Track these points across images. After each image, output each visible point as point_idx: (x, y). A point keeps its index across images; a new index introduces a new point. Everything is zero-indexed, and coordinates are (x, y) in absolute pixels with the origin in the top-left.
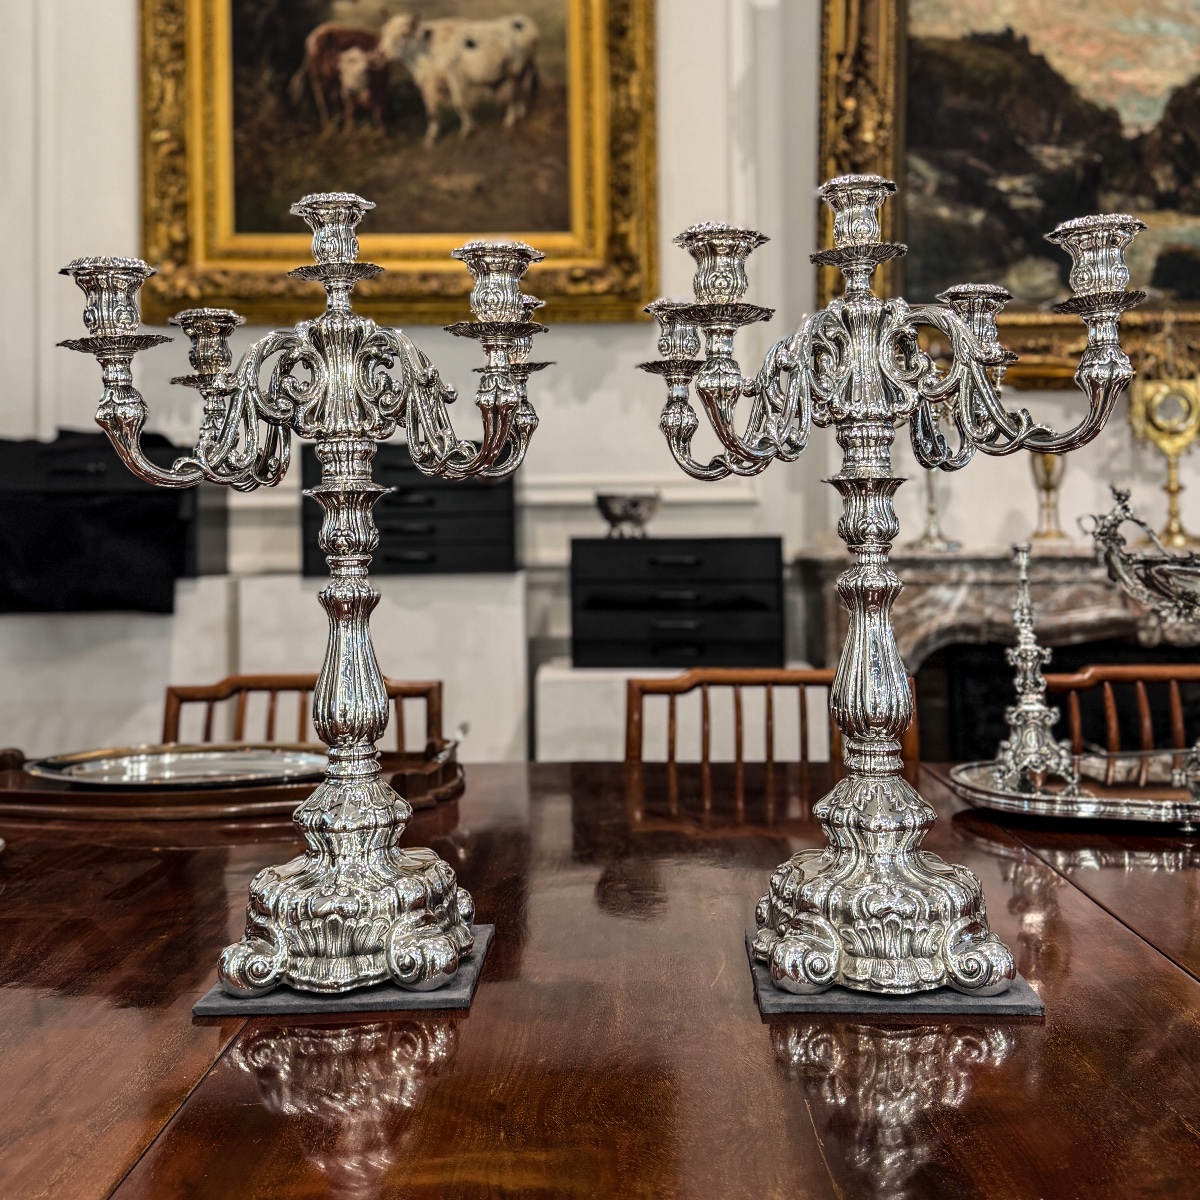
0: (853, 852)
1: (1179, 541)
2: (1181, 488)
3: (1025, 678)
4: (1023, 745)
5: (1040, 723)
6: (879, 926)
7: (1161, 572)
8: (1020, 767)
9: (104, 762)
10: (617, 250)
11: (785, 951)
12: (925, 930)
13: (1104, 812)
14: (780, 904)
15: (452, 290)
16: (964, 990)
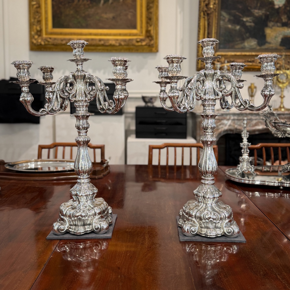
0: (202, 203)
1: (283, 110)
2: (284, 97)
3: (244, 150)
4: (243, 166)
5: (247, 161)
6: (208, 221)
7: (278, 125)
8: (242, 171)
9: (24, 164)
10: (148, 34)
11: (186, 226)
12: (219, 222)
13: (262, 183)
14: (185, 214)
15: (107, 44)
16: (227, 236)
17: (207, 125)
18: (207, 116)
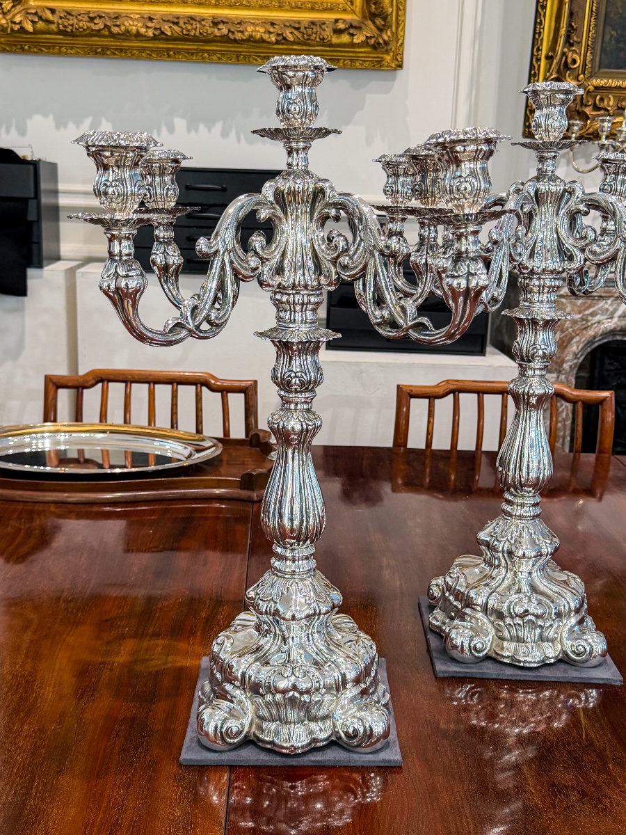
0: (504, 569)
6: (521, 622)
11: (457, 635)
12: (551, 626)
14: (451, 598)
16: (573, 663)
17: (531, 348)
18: (534, 322)
